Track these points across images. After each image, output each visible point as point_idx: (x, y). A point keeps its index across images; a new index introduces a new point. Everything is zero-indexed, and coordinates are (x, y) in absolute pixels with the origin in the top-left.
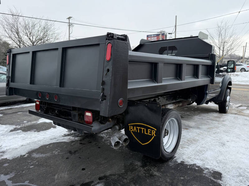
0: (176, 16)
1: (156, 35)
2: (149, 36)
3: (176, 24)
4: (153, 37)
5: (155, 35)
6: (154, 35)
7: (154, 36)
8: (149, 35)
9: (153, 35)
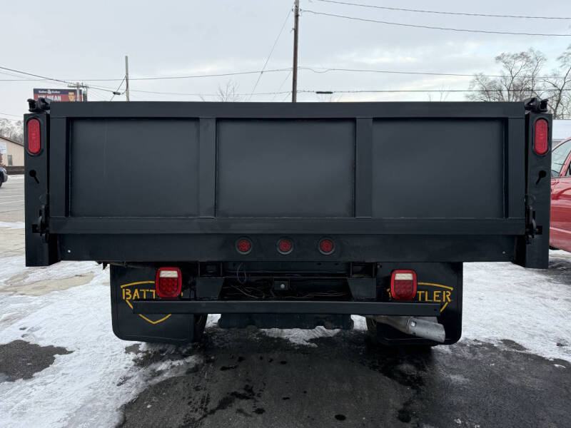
0: (127, 58)
1: (58, 90)
2: (40, 92)
3: (127, 74)
4: (52, 94)
5: (58, 92)
6: (55, 90)
7: (53, 92)
8: (42, 90)
9: (51, 90)
